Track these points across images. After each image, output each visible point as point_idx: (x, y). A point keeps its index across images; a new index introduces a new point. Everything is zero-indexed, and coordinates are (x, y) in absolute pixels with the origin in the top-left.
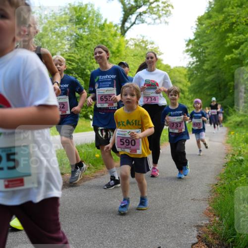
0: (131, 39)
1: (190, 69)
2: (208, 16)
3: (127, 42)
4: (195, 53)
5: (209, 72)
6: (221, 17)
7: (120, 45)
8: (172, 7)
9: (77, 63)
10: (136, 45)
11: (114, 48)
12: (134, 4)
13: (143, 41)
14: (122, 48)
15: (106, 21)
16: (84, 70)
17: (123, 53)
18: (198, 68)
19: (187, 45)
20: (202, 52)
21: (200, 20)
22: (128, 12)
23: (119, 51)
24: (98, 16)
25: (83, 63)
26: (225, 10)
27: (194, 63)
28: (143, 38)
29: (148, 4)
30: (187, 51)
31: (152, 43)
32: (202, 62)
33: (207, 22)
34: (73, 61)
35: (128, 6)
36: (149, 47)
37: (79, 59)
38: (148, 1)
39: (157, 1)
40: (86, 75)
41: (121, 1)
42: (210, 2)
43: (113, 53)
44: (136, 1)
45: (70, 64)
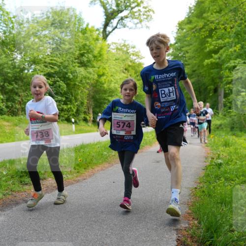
0: (113, 43)
2: (189, 21)
3: (109, 45)
4: (175, 57)
5: (189, 76)
6: (201, 24)
7: (101, 49)
8: (153, 11)
9: (59, 66)
10: (117, 49)
11: (96, 52)
12: (115, 8)
13: (124, 45)
14: (104, 52)
15: (88, 25)
16: (66, 73)
17: (105, 56)
20: (183, 56)
21: (181, 25)
22: (110, 16)
23: (101, 55)
24: (80, 20)
25: (65, 67)
26: (205, 15)
28: (125, 42)
29: (130, 8)
30: (168, 55)
31: (134, 47)
33: (187, 27)
34: (55, 64)
35: (110, 11)
36: (131, 51)
37: (61, 63)
38: (130, 6)
39: (138, 5)
40: (69, 79)
41: (104, 6)
42: (190, 8)
43: (95, 57)
44: (118, 5)
45: (52, 68)
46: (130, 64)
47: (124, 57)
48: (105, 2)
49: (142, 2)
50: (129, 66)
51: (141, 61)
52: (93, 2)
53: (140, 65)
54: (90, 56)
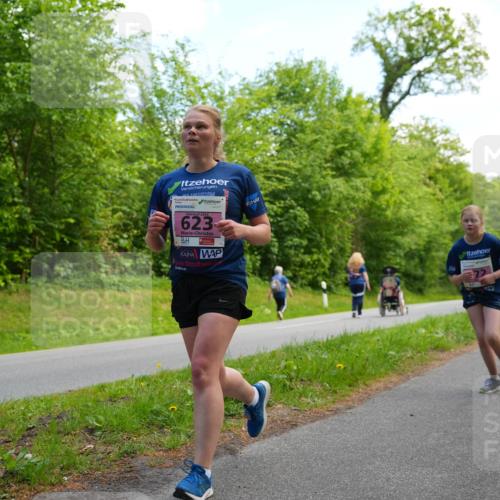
0: (402, 125)
3: (394, 131)
7: (379, 138)
8: (486, 56)
9: (294, 178)
10: (411, 136)
11: (367, 146)
12: (405, 55)
13: (426, 129)
14: (385, 145)
15: (349, 92)
16: (309, 191)
17: (387, 154)
22: (393, 72)
23: (377, 151)
24: (334, 84)
25: (307, 179)
28: (427, 122)
29: (435, 53)
31: (446, 132)
34: (286, 173)
35: (393, 60)
36: (440, 139)
37: (298, 170)
38: (435, 48)
39: (453, 45)
40: (313, 201)
41: (380, 50)
43: (365, 155)
44: (410, 48)
45: (280, 181)
46: (439, 166)
47: (427, 153)
48: (384, 43)
49: (460, 38)
50: (438, 171)
51: (462, 159)
52: (359, 46)
53: (460, 167)
54: (356, 153)
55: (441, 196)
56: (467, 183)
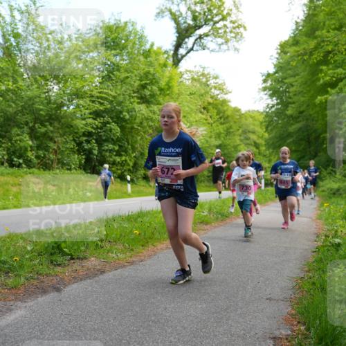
0: (187, 71)
1: (267, 115)
2: (294, 41)
3: (181, 75)
4: (274, 92)
5: (294, 118)
6: (313, 44)
7: (171, 79)
8: (245, 28)
9: (111, 102)
10: (193, 79)
11: (163, 84)
12: (191, 23)
13: (203, 75)
14: (174, 84)
15: (152, 45)
16: (121, 112)
17: (176, 90)
18: (279, 113)
19: (265, 81)
20: (285, 91)
21: (283, 47)
22: (183, 34)
23: (169, 88)
24: (141, 38)
25: (120, 103)
26: (318, 33)
27: (273, 106)
29: (211, 23)
30: (265, 89)
31: (216, 78)
32: (285, 104)
33: (292, 50)
34: (105, 99)
35: (183, 26)
36: (212, 82)
37: (114, 97)
38: (212, 20)
39: (223, 19)
40: (124, 120)
41: (175, 18)
42: (297, 23)
43: (161, 90)
44: (195, 18)
45: (101, 104)
46: (211, 100)
47: (203, 91)
48: (178, 13)
49: (229, 14)
50: (209, 104)
51: (226, 97)
52: (160, 14)
53: (225, 102)
54: (155, 88)
55: (210, 121)
56: (229, 113)
